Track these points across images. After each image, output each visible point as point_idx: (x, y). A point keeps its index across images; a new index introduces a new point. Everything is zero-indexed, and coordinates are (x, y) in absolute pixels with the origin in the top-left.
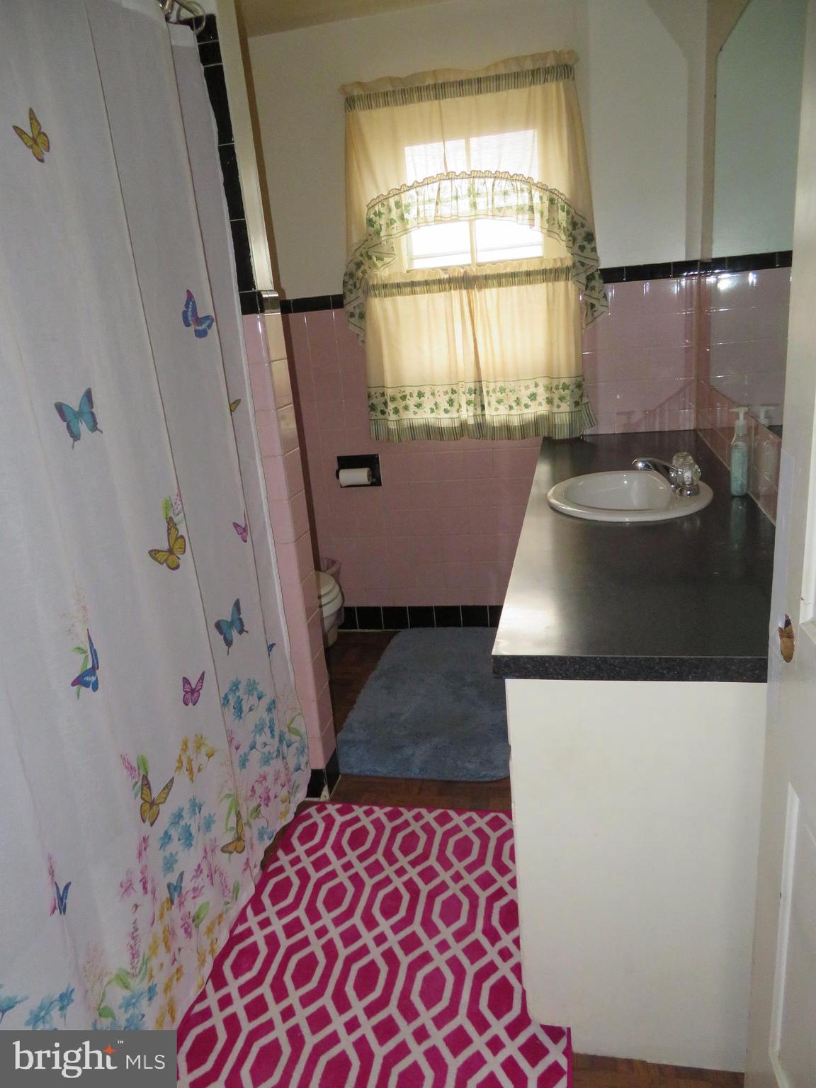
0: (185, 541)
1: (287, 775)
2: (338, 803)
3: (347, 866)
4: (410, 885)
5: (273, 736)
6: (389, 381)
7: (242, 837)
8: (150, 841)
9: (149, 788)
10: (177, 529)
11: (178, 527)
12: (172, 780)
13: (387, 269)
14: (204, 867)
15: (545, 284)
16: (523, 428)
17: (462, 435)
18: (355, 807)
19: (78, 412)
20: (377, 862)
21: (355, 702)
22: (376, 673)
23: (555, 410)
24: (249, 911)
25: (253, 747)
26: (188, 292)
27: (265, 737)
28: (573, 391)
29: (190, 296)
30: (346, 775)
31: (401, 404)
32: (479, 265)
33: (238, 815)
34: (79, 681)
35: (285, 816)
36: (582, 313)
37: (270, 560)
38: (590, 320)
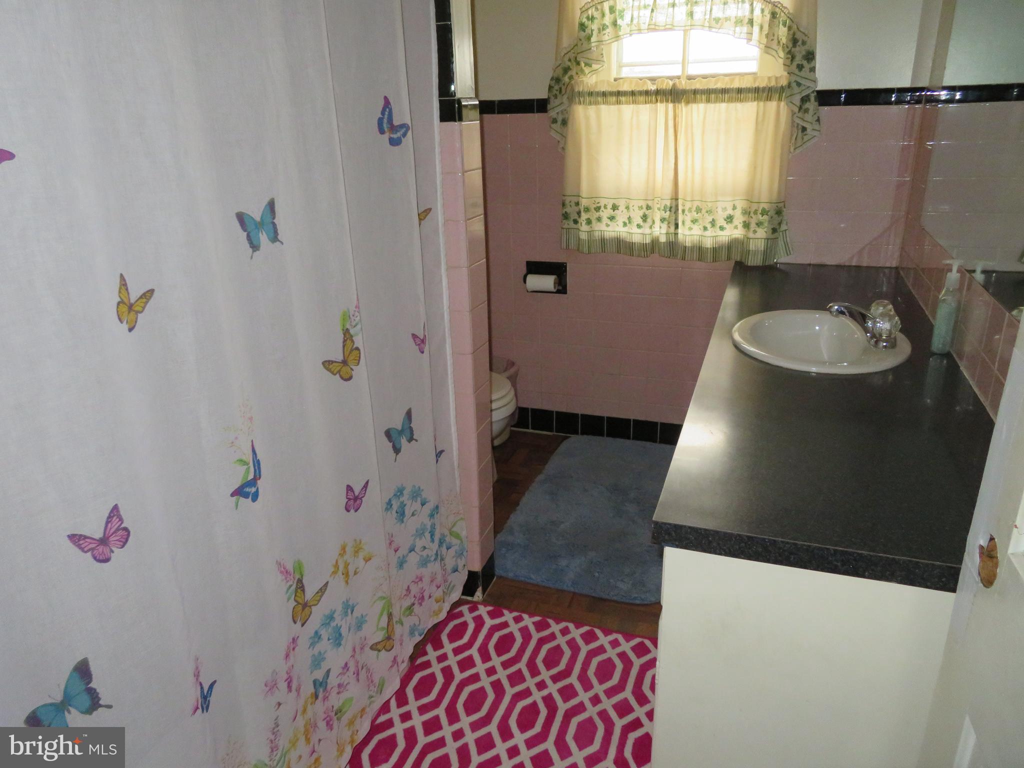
0: (360, 353)
1: (444, 576)
2: (490, 605)
3: (491, 671)
4: (549, 701)
5: (433, 541)
6: (584, 192)
7: (392, 637)
8: (299, 642)
9: (303, 591)
10: (353, 341)
11: (353, 338)
12: (327, 583)
13: (594, 75)
14: (352, 665)
15: (756, 103)
16: (715, 250)
17: (653, 252)
18: (506, 612)
19: (259, 223)
20: (519, 671)
21: (518, 504)
22: (541, 477)
23: (751, 235)
24: (393, 703)
25: (412, 550)
26: (386, 98)
27: (426, 540)
28: (772, 217)
29: (387, 102)
30: (500, 577)
31: (594, 215)
32: (690, 78)
33: (390, 616)
34: (239, 492)
35: (437, 615)
36: (792, 135)
37: (446, 370)
38: (799, 144)
